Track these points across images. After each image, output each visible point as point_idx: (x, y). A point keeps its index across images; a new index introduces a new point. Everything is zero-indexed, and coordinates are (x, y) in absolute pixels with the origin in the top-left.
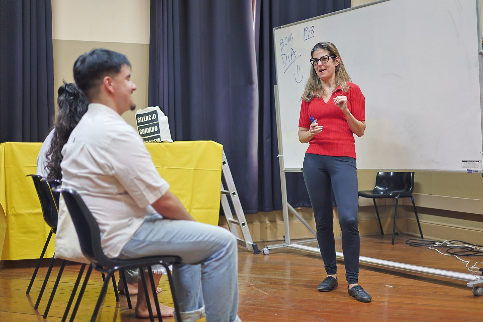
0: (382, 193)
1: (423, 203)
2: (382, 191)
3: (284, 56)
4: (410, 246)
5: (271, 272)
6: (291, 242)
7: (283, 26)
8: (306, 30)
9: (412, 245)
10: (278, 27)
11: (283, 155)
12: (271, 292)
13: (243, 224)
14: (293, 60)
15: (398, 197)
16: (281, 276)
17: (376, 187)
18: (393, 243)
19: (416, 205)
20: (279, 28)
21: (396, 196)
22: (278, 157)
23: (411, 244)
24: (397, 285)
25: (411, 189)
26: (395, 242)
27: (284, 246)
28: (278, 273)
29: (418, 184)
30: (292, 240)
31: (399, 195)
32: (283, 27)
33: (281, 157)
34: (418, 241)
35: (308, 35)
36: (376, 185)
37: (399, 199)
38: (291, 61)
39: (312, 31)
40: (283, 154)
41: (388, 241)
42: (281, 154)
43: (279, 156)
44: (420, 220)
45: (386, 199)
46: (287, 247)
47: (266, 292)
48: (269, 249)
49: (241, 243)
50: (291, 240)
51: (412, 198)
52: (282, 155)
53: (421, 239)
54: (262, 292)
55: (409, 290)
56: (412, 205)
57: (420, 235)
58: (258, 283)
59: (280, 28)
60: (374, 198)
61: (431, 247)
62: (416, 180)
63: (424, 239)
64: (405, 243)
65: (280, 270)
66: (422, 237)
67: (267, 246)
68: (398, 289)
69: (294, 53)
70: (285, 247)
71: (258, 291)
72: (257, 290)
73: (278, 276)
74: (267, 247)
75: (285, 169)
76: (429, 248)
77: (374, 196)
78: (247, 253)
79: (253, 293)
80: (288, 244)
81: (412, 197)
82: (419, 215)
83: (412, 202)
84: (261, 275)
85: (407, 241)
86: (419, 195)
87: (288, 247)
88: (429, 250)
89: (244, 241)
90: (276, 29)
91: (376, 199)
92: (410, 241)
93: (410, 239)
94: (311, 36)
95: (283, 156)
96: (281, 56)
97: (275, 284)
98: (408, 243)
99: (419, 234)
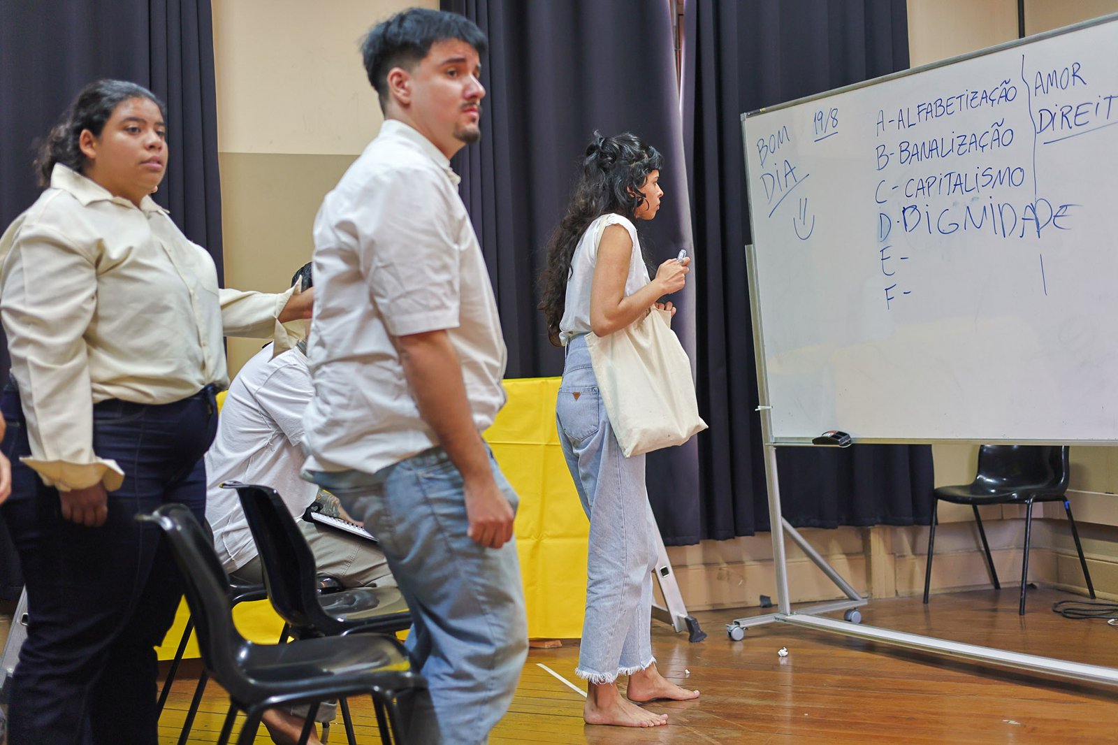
0: (993, 491)
1: (1092, 515)
2: (993, 486)
3: (768, 179)
4: (1065, 618)
5: (729, 688)
6: (791, 609)
7: (764, 109)
8: (818, 118)
9: (1068, 615)
10: (752, 112)
11: (770, 407)
12: (727, 739)
13: (665, 571)
14: (789, 188)
15: (1031, 500)
16: (752, 697)
17: (978, 478)
18: (1022, 612)
19: (1075, 519)
20: (756, 113)
21: (1027, 499)
22: (759, 411)
23: (1064, 614)
24: (1030, 718)
25: (1062, 481)
26: (1027, 607)
27: (776, 618)
28: (746, 689)
29: (1080, 468)
30: (796, 606)
31: (1034, 496)
32: (764, 112)
33: (765, 410)
34: (1082, 604)
35: (824, 129)
36: (979, 472)
37: (1034, 504)
38: (785, 191)
39: (834, 119)
40: (769, 405)
41: (1011, 607)
42: (764, 405)
43: (760, 408)
44: (1085, 555)
45: (1004, 505)
46: (782, 622)
47: (717, 738)
48: (741, 626)
49: (660, 615)
50: (792, 604)
51: (1067, 503)
52: (767, 407)
53: (1089, 600)
54: (707, 738)
55: (1060, 731)
56: (1066, 517)
57: (1087, 591)
58: (698, 716)
59: (759, 113)
60: (974, 503)
61: (1113, 620)
62: (1072, 459)
63: (1097, 601)
64: (1050, 609)
65: (751, 683)
66: (1093, 595)
67: (737, 620)
68: (1034, 729)
69: (791, 170)
70: (779, 621)
71: (698, 737)
72: (694, 734)
73: (745, 697)
74: (738, 623)
75: (776, 438)
76: (1109, 622)
77: (973, 499)
78: (674, 638)
79: (686, 742)
80: (787, 615)
81: (1064, 499)
82: (1084, 542)
83: (1065, 513)
84: (706, 696)
85: (1056, 605)
86: (1082, 493)
87: (785, 621)
88: (1109, 627)
89: (666, 610)
90: (748, 116)
91: (979, 507)
92: (1064, 604)
93: (1062, 600)
94: (830, 130)
95: (769, 410)
96: (762, 177)
97: (737, 717)
98: (1058, 609)
99: (1084, 587)
